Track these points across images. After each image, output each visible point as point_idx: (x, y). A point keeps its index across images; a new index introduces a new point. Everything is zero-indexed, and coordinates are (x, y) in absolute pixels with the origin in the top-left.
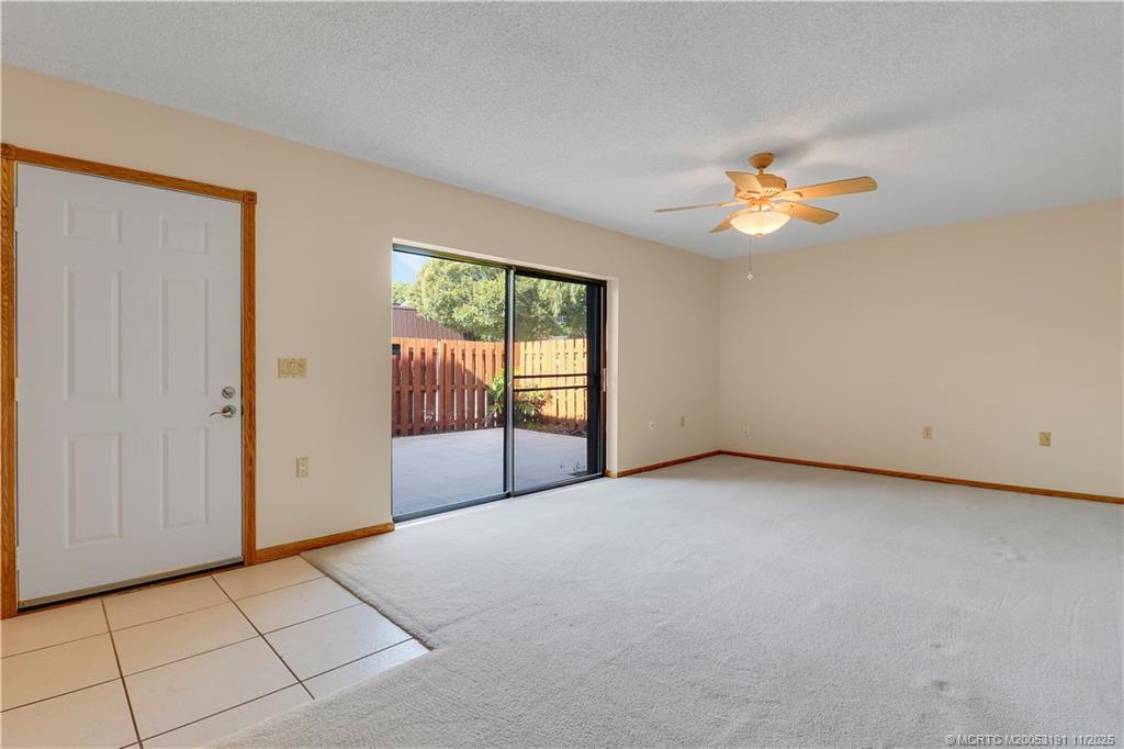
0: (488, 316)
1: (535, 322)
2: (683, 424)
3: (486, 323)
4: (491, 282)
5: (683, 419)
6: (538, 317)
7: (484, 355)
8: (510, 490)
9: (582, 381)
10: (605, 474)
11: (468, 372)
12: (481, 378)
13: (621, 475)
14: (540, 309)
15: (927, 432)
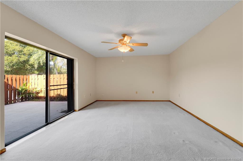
0: (8, 67)
1: (27, 70)
2: (90, 95)
3: (8, 70)
4: (9, 57)
5: (91, 94)
6: (27, 68)
7: (16, 80)
8: (49, 122)
9: (66, 86)
10: (74, 111)
11: (9, 85)
12: (15, 86)
13: (79, 110)
14: (28, 66)
15: (137, 93)
